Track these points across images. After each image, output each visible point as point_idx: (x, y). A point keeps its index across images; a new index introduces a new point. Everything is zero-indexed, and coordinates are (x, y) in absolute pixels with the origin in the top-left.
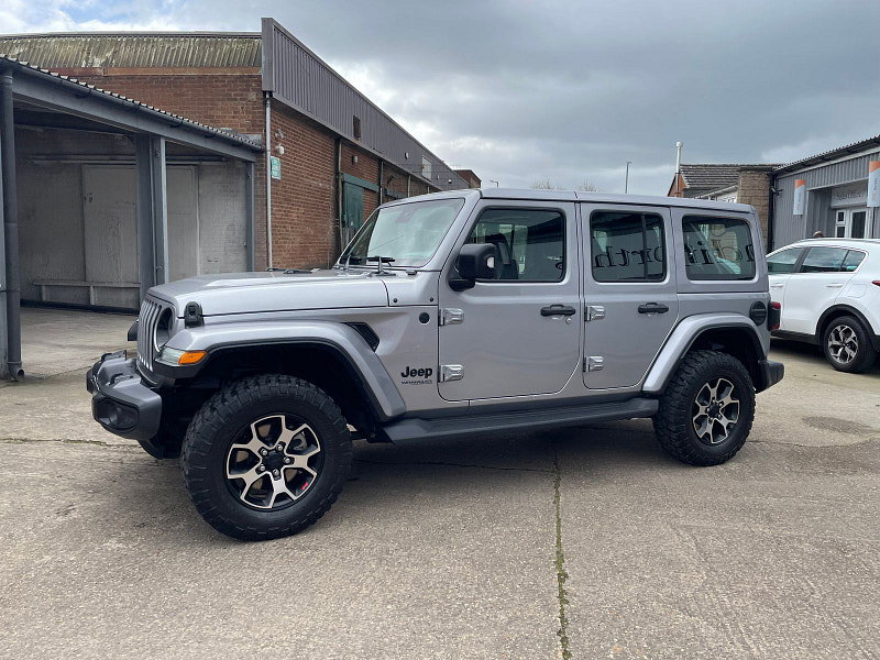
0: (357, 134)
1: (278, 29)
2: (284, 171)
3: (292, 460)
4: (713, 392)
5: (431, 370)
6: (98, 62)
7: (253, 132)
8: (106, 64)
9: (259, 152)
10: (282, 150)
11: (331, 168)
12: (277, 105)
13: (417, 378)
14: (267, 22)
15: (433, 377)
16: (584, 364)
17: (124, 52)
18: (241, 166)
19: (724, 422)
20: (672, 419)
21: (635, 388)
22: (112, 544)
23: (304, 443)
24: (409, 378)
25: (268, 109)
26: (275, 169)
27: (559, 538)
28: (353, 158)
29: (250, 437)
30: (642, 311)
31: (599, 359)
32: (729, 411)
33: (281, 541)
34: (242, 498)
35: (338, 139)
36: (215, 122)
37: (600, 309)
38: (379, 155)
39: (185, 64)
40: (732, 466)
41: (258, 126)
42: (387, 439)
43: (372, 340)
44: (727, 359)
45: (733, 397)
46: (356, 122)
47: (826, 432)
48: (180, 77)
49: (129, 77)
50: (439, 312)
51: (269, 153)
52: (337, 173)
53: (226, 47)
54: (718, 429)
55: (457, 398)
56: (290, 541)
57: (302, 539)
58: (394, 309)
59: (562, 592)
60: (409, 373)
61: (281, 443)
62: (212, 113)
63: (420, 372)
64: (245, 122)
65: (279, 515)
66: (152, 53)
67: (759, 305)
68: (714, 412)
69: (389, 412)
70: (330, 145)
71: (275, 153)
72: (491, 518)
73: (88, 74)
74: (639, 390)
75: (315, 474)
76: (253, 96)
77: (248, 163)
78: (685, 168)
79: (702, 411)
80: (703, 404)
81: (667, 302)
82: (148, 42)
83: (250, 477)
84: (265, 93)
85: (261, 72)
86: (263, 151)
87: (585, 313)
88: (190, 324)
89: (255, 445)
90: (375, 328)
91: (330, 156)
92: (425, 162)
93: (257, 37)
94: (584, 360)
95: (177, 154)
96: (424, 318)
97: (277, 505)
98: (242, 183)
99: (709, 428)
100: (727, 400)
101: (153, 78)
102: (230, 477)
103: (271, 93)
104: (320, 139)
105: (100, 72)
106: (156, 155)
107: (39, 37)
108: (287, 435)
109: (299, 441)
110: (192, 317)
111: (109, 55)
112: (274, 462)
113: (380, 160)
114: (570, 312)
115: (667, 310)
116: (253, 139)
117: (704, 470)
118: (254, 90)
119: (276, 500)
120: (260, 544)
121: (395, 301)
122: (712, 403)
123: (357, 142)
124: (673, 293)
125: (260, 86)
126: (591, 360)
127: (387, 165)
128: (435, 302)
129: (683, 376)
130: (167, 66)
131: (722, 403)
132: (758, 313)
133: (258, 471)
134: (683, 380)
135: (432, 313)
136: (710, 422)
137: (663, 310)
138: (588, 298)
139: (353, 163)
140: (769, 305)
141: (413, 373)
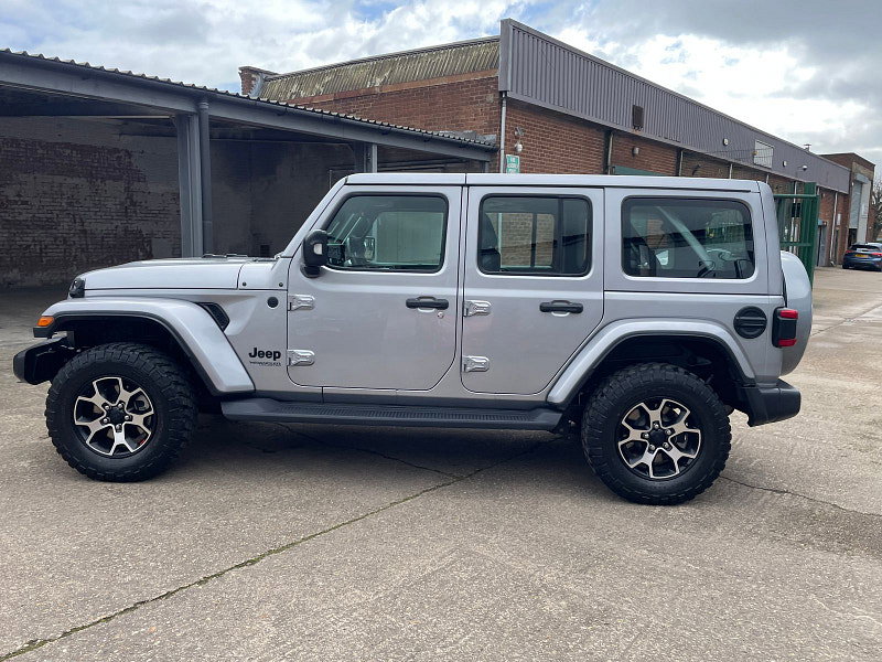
0: (637, 124)
1: (518, 28)
2: (525, 168)
3: (131, 418)
4: (655, 415)
5: (279, 354)
6: (378, 81)
7: (488, 131)
8: (383, 83)
9: (493, 151)
10: (520, 147)
11: (597, 162)
12: (512, 104)
13: (265, 359)
14: (505, 23)
15: (282, 360)
17: (399, 70)
19: (675, 454)
21: (539, 397)
24: (257, 358)
25: (504, 109)
26: (512, 166)
28: (633, 150)
29: (93, 393)
30: (545, 309)
31: (481, 360)
34: (88, 442)
35: (609, 131)
36: (459, 126)
37: (484, 304)
38: (677, 144)
39: (440, 75)
41: (494, 126)
43: (221, 319)
44: (678, 375)
45: (688, 424)
48: (434, 88)
49: (398, 92)
50: (287, 296)
51: (502, 152)
52: (606, 167)
53: (475, 53)
55: (308, 383)
58: (243, 292)
59: (220, 574)
60: (257, 353)
61: (120, 402)
62: (457, 117)
63: (268, 354)
64: (483, 123)
65: (117, 463)
66: (417, 69)
67: (753, 311)
68: (657, 440)
69: (222, 388)
70: (598, 139)
71: (512, 151)
73: (369, 94)
74: (544, 399)
75: (150, 433)
76: (491, 98)
77: (483, 162)
79: (635, 436)
80: (635, 427)
81: (584, 301)
82: (416, 57)
83: (95, 426)
84: (501, 93)
85: (498, 73)
86: (498, 150)
87: (463, 308)
89: (98, 400)
91: (596, 150)
92: (760, 147)
93: (498, 40)
94: (461, 358)
96: (273, 302)
97: (115, 454)
99: (648, 458)
100: (680, 427)
101: (415, 90)
102: (77, 423)
103: (506, 92)
104: (581, 133)
105: (377, 90)
107: (342, 65)
108: (125, 395)
111: (387, 74)
112: (115, 417)
113: (679, 150)
114: (442, 305)
115: (581, 310)
116: (491, 138)
118: (492, 91)
119: (116, 450)
121: (244, 284)
122: (654, 429)
123: (637, 133)
124: (597, 290)
125: (497, 87)
126: (468, 360)
127: (690, 154)
128: (285, 287)
129: (605, 390)
130: (427, 78)
131: (673, 430)
132: (748, 322)
133: (102, 422)
134: (602, 396)
135: (281, 297)
136: (650, 451)
137: (576, 309)
138: (469, 292)
139: (634, 155)
140: (776, 313)
141: (261, 354)
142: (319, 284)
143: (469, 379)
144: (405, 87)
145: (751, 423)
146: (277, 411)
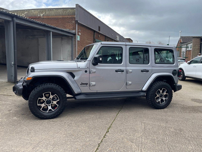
0: (99, 30)
1: (80, 6)
2: (80, 39)
3: (53, 102)
4: (161, 91)
5: (87, 83)
6: (42, 15)
7: (73, 29)
8: (43, 15)
9: (75, 34)
11: (93, 38)
12: (79, 24)
13: (84, 85)
14: (77, 5)
15: (88, 85)
16: (126, 84)
17: (47, 13)
18: (70, 37)
19: (164, 99)
20: (149, 97)
21: (140, 89)
22: (15, 118)
23: (56, 99)
24: (82, 85)
25: (77, 25)
26: (78, 38)
27: (112, 123)
28: (98, 35)
29: (43, 97)
30: (142, 71)
31: (130, 82)
32: (166, 96)
33: (49, 120)
34: (41, 110)
35: (94, 31)
36: (65, 28)
37: (131, 71)
39: (60, 15)
40: (166, 110)
41: (75, 29)
42: (75, 99)
43: (73, 76)
44: (165, 83)
45: (166, 93)
46: (99, 27)
47: (195, 103)
49: (48, 18)
50: (90, 70)
51: (77, 35)
52: (94, 39)
53: (68, 11)
54: (162, 100)
55: (94, 90)
56: (51, 120)
57: (54, 120)
58: (79, 69)
59: (105, 135)
60: (82, 84)
61: (50, 98)
62: (65, 26)
63: (85, 84)
64: (72, 28)
65: (49, 114)
66: (53, 13)
67: (175, 70)
68: (161, 96)
69: (76, 93)
70: (93, 33)
71: (79, 35)
72: (99, 118)
73: (39, 18)
75: (58, 105)
76: (73, 22)
77: (72, 37)
78: (182, 37)
79: (158, 96)
80: (158, 94)
81: (149, 69)
82: (52, 10)
83: (43, 105)
84: (76, 21)
85: (75, 16)
87: (127, 72)
88: (31, 71)
89: (44, 98)
90: (74, 73)
91: (93, 35)
92: (117, 36)
93: (75, 8)
94: (126, 82)
95: (55, 35)
96: (86, 72)
97: (49, 112)
98: (71, 41)
99: (160, 100)
100: (165, 93)
101: (53, 18)
102: (38, 105)
103: (77, 21)
104: (90, 31)
105: (42, 17)
106: (50, 35)
107: (30, 10)
108: (51, 97)
109: (55, 98)
110: (32, 70)
111: (44, 13)
112: (48, 102)
113: (106, 36)
114: (123, 71)
115: (149, 71)
116: (74, 31)
117: (158, 110)
118: (74, 20)
119: (49, 111)
120: (45, 120)
121: (79, 67)
122: (161, 94)
123: (99, 32)
124: (151, 67)
125: (75, 19)
126: (128, 83)
127: (107, 37)
128: (89, 68)
129: (153, 87)
130: (56, 15)
131: (164, 94)
132: (174, 72)
133: (45, 104)
134: (153, 88)
135: (88, 70)
136: (160, 99)
137: (147, 71)
138: (128, 68)
139: (98, 37)
140: (178, 71)
141: (83, 84)
142: (97, 67)
143: (128, 87)
144: (50, 17)
145: (174, 92)
146: (87, 97)
